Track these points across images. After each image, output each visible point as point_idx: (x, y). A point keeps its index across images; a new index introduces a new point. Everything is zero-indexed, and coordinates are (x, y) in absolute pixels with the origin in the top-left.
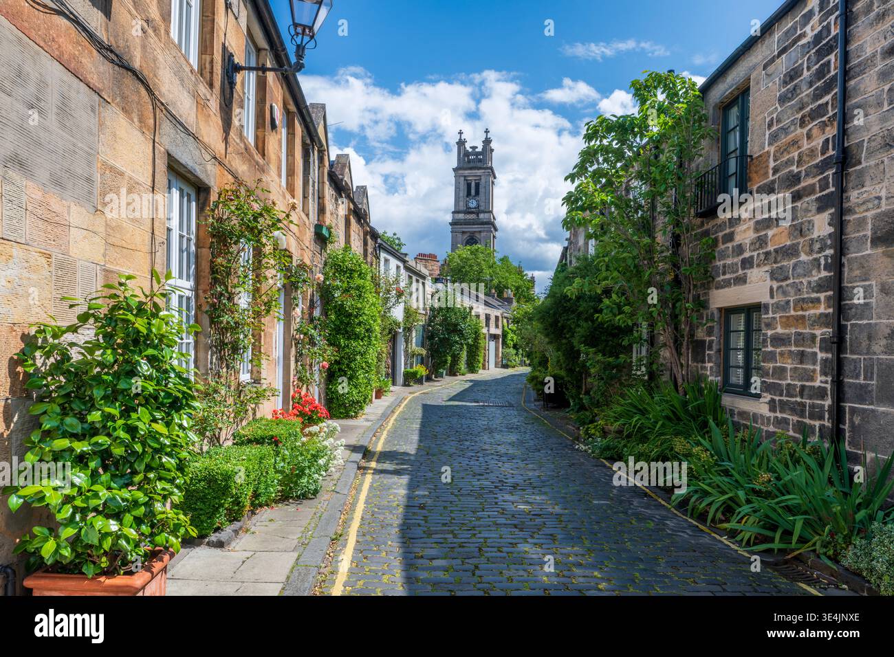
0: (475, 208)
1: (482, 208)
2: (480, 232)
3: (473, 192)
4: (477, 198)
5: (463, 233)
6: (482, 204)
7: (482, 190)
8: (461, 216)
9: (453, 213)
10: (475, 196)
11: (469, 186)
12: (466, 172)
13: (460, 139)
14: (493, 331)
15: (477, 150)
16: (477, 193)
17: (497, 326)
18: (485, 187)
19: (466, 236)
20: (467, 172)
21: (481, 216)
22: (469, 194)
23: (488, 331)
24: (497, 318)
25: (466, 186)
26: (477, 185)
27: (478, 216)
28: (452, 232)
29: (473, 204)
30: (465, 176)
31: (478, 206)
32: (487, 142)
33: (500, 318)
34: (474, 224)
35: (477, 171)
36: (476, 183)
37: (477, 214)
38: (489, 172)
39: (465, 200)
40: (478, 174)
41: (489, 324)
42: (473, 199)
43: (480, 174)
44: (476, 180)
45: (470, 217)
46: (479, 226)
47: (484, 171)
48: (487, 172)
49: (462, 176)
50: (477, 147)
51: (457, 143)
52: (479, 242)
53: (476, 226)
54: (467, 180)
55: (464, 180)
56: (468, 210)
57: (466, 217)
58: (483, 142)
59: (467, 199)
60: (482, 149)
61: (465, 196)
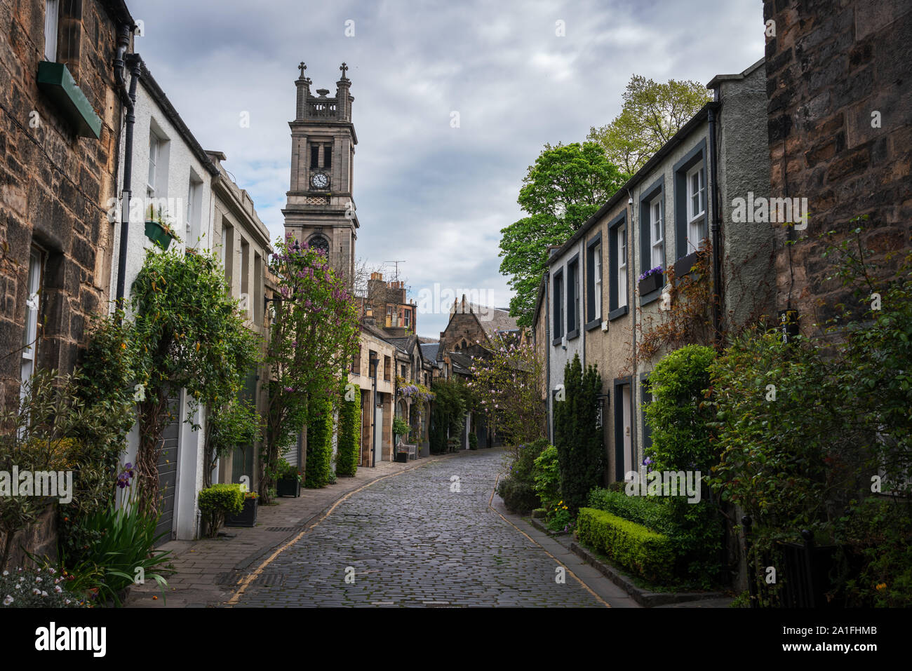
0: (324, 188)
1: (335, 189)
2: (331, 227)
3: (321, 162)
4: (328, 173)
5: (305, 227)
6: (336, 182)
7: (335, 160)
8: (301, 200)
9: (289, 194)
10: (323, 169)
11: (314, 152)
12: (311, 129)
13: (302, 77)
14: (382, 385)
15: (328, 96)
16: (328, 164)
17: (387, 378)
18: (340, 155)
19: (308, 233)
20: (311, 131)
21: (334, 201)
22: (314, 165)
23: (374, 385)
24: (387, 358)
25: (309, 152)
26: (328, 153)
27: (329, 201)
28: (286, 225)
29: (320, 181)
30: (309, 137)
31: (329, 186)
32: (344, 84)
33: (392, 362)
34: (321, 214)
35: (327, 129)
36: (325, 148)
37: (328, 198)
38: (346, 132)
39: (308, 175)
40: (329, 134)
41: (375, 371)
42: (320, 173)
43: (332, 134)
44: (325, 143)
45: (315, 202)
46: (331, 218)
47: (338, 129)
48: (344, 132)
49: (304, 136)
50: (328, 92)
51: (297, 83)
52: (330, 243)
53: (325, 218)
54: (312, 143)
55: (308, 142)
56: (312, 191)
57: (310, 202)
58: (338, 84)
59: (312, 173)
60: (337, 96)
61: (308, 168)
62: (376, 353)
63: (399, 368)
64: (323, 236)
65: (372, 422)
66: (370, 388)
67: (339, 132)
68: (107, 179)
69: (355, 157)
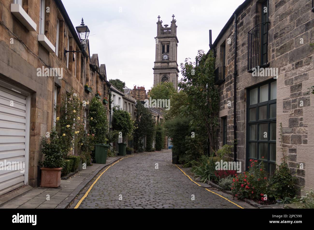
0: (167, 60)
1: (170, 60)
2: (169, 73)
3: (166, 50)
4: (168, 54)
5: (160, 74)
6: (171, 57)
7: (170, 49)
8: (159, 64)
9: (155, 63)
11: (163, 47)
12: (162, 39)
13: (159, 21)
15: (168, 27)
16: (168, 51)
18: (172, 48)
19: (162, 76)
21: (170, 64)
22: (163, 52)
28: (154, 73)
29: (166, 57)
30: (162, 42)
31: (169, 59)
32: (174, 22)
34: (166, 69)
36: (167, 46)
37: (168, 63)
38: (174, 39)
39: (161, 56)
40: (168, 40)
42: (165, 54)
43: (169, 40)
44: (167, 44)
45: (164, 65)
46: (169, 70)
47: (171, 39)
48: (173, 39)
49: (160, 42)
50: (168, 25)
51: (157, 23)
52: (169, 79)
53: (167, 70)
54: (162, 44)
55: (161, 44)
56: (163, 61)
57: (162, 65)
58: (171, 22)
59: (163, 55)
60: (171, 26)
61: (161, 53)
64: (166, 76)
67: (172, 39)
69: (178, 47)
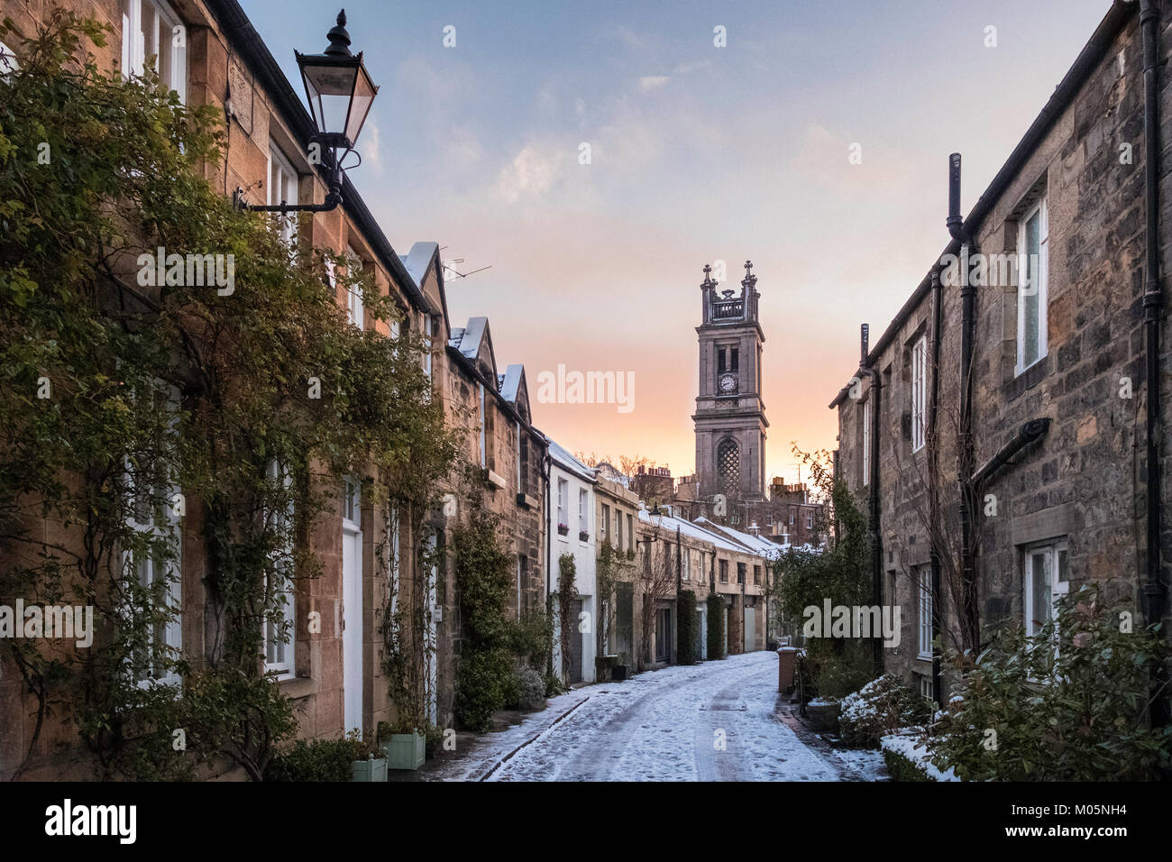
0: (732, 391)
1: (743, 391)
2: (740, 429)
3: (728, 363)
4: (735, 375)
5: (715, 431)
6: (742, 383)
7: (742, 361)
8: (710, 405)
9: (697, 400)
10: (731, 371)
11: (722, 355)
12: (717, 332)
13: (707, 280)
14: (752, 589)
15: (733, 296)
16: (735, 366)
17: (757, 582)
18: (747, 356)
19: (718, 437)
20: (717, 334)
21: (742, 403)
22: (721, 369)
23: (743, 590)
24: (756, 568)
25: (717, 355)
26: (735, 353)
27: (736, 404)
28: (696, 431)
29: (728, 383)
30: (715, 340)
31: (737, 388)
32: (750, 282)
33: (763, 570)
34: (730, 417)
35: (734, 331)
36: (732, 350)
37: (736, 401)
38: (753, 332)
39: (716, 379)
40: (735, 336)
41: (744, 579)
42: (728, 376)
43: (738, 335)
44: (732, 345)
45: (723, 406)
46: (739, 420)
47: (744, 330)
48: (750, 331)
49: (711, 340)
50: (733, 292)
51: (703, 286)
52: (739, 445)
53: (734, 420)
54: (718, 346)
55: (714, 345)
56: (720, 395)
57: (718, 406)
58: (743, 283)
59: (720, 376)
60: (742, 295)
61: (716, 371)
62: (744, 564)
63: (771, 574)
64: (732, 438)
65: (741, 619)
66: (739, 592)
67: (746, 332)
68: (541, 516)
69: (763, 355)
